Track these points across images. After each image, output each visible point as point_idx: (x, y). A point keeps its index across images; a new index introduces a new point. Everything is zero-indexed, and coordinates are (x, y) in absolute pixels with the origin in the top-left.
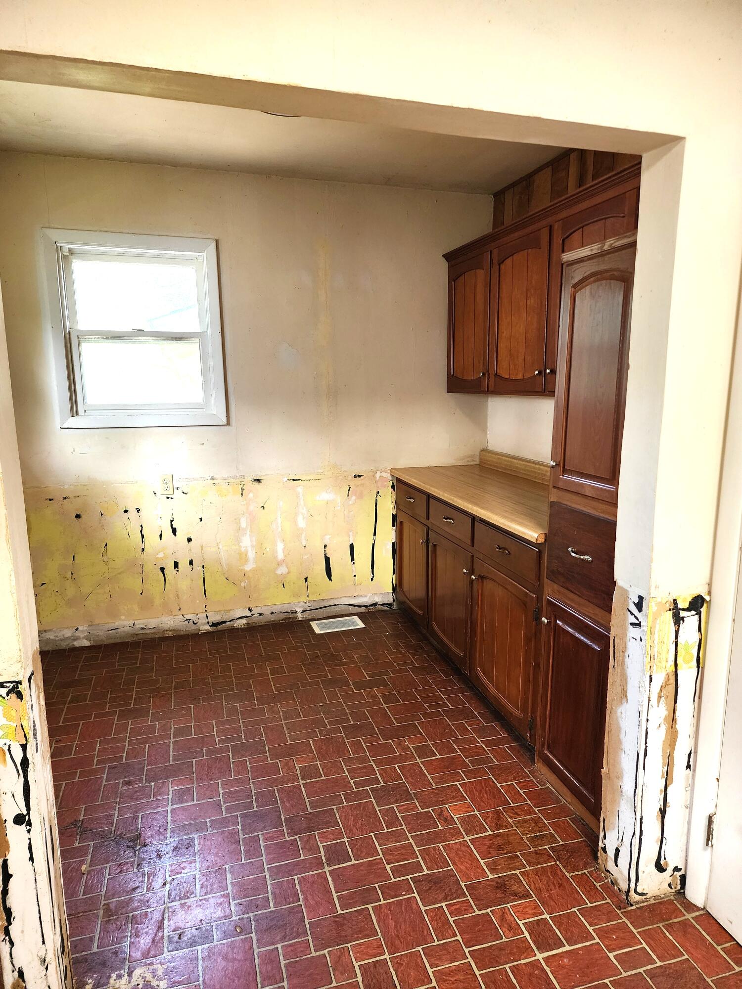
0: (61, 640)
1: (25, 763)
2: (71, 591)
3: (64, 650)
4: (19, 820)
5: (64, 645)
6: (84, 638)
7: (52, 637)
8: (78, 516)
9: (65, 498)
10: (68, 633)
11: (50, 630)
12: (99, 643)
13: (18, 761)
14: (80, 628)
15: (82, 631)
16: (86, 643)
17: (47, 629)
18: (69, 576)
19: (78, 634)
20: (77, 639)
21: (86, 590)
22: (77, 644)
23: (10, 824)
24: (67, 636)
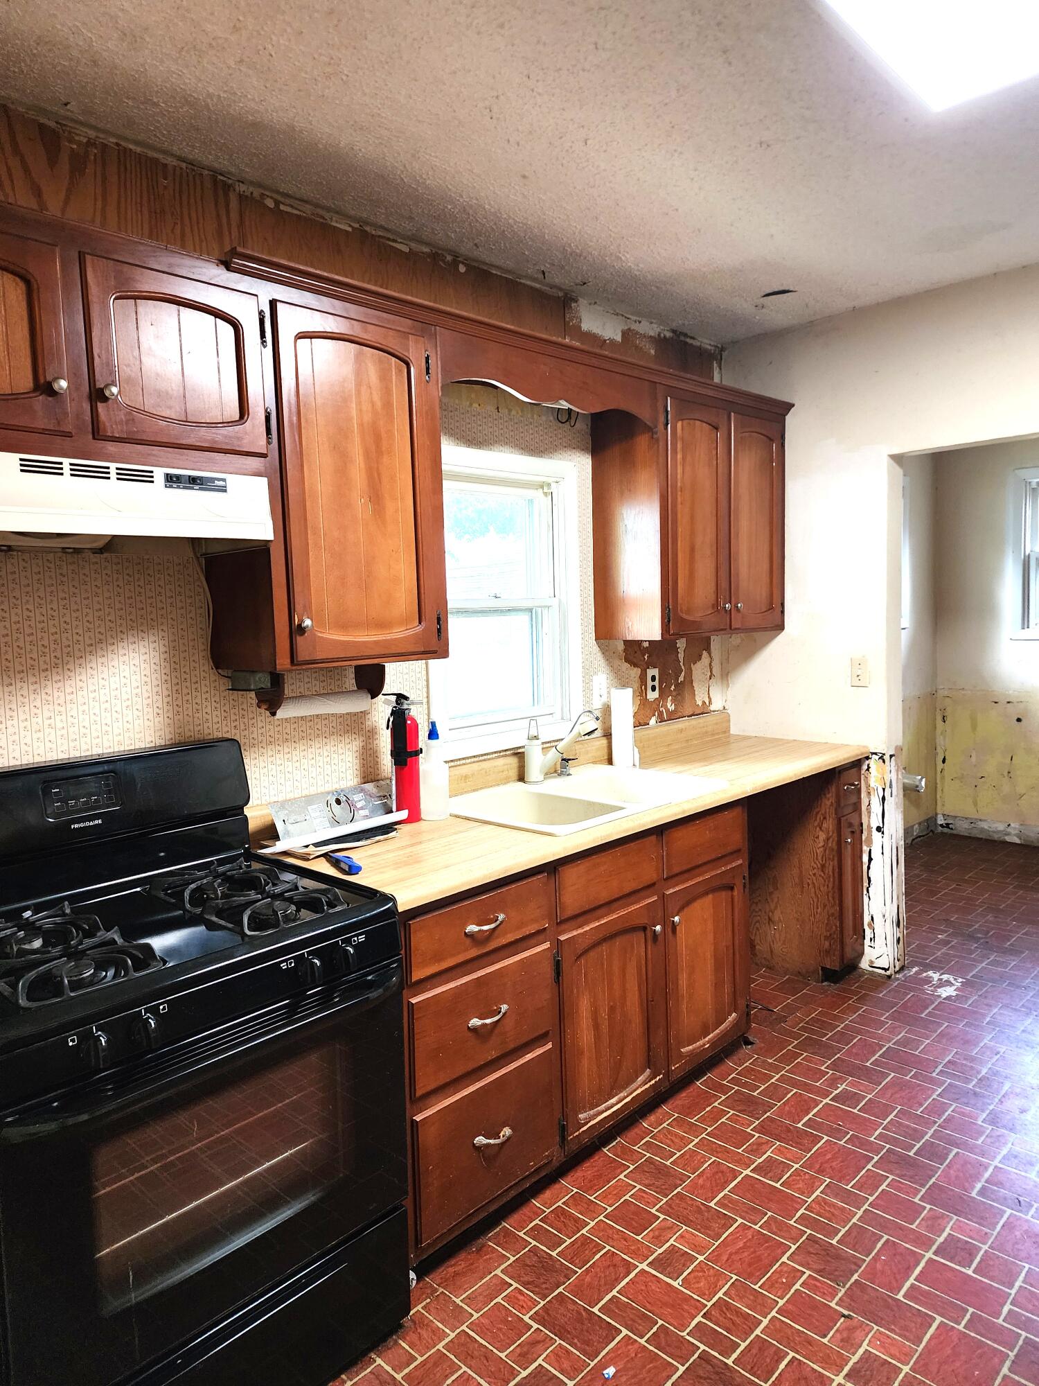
0: (994, 832)
1: (884, 798)
2: (1006, 788)
3: (995, 841)
4: (879, 829)
5: (996, 837)
6: (1015, 835)
7: (986, 827)
8: (1019, 720)
9: (1008, 702)
10: (1001, 827)
11: (985, 820)
12: (1028, 843)
13: (881, 797)
14: (1012, 825)
15: (1015, 828)
16: (1018, 841)
17: (983, 818)
18: (1006, 774)
19: (1009, 830)
20: (1008, 834)
21: (1021, 789)
22: (1008, 839)
23: (874, 830)
24: (999, 829)
